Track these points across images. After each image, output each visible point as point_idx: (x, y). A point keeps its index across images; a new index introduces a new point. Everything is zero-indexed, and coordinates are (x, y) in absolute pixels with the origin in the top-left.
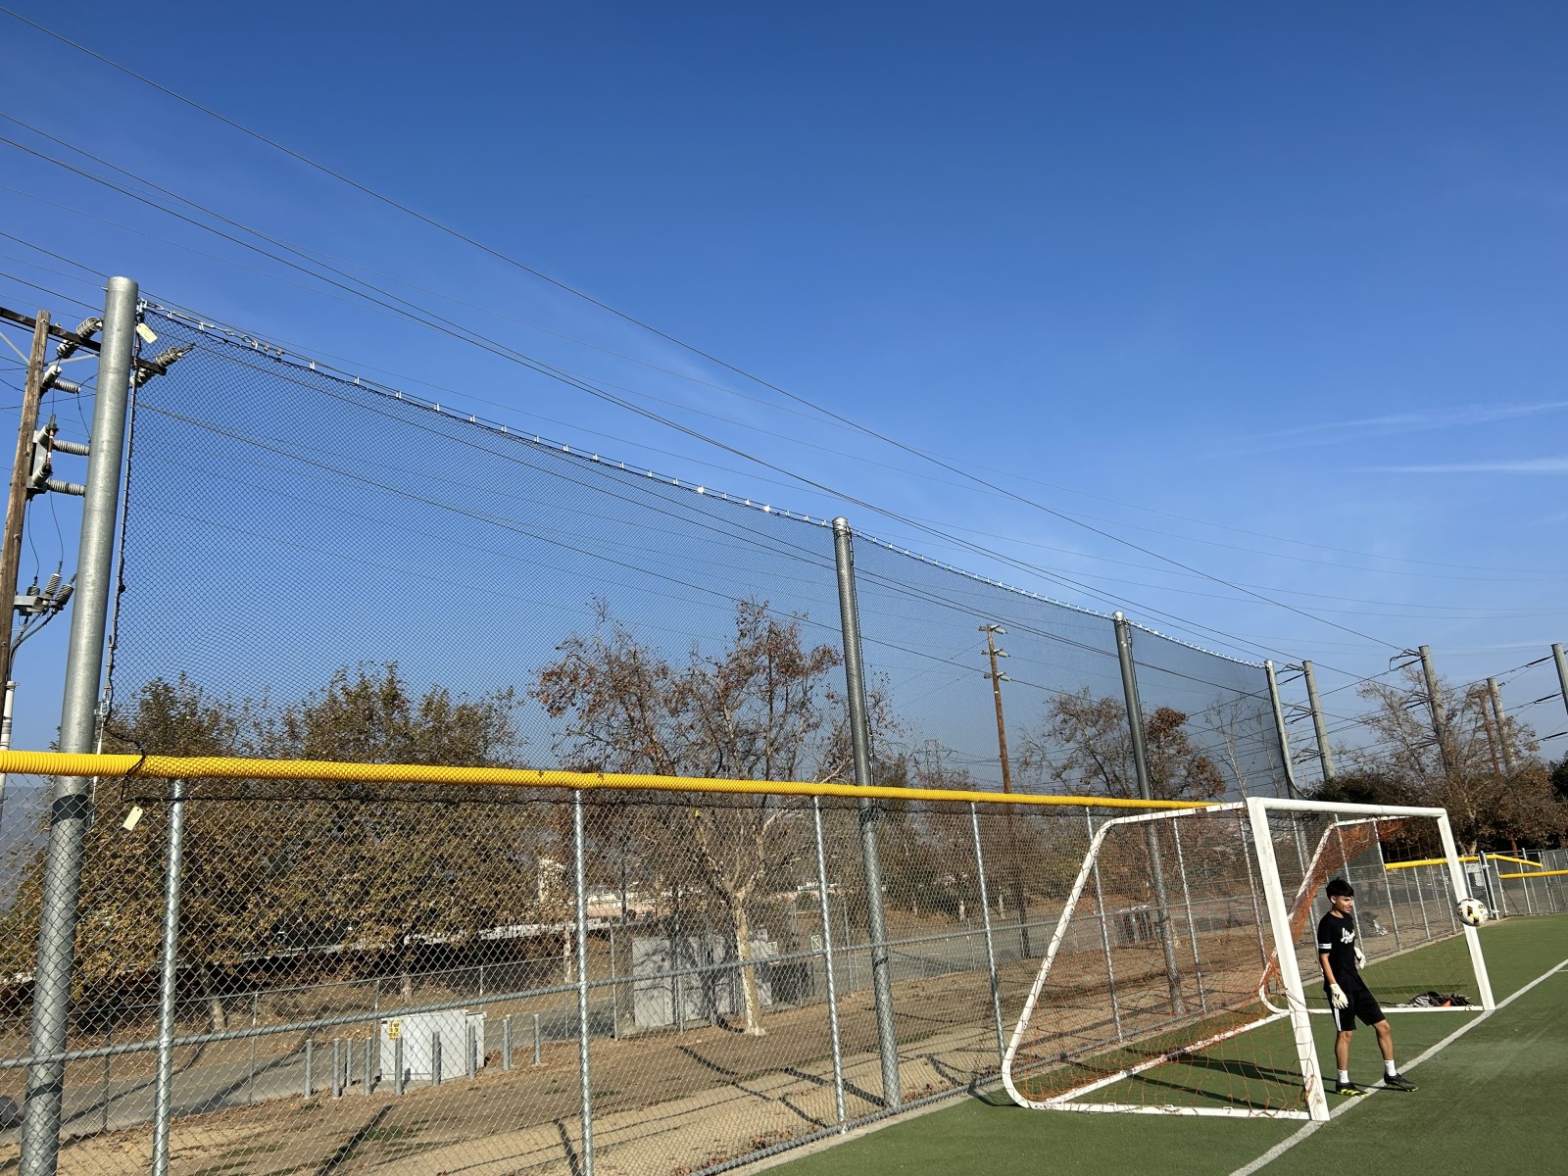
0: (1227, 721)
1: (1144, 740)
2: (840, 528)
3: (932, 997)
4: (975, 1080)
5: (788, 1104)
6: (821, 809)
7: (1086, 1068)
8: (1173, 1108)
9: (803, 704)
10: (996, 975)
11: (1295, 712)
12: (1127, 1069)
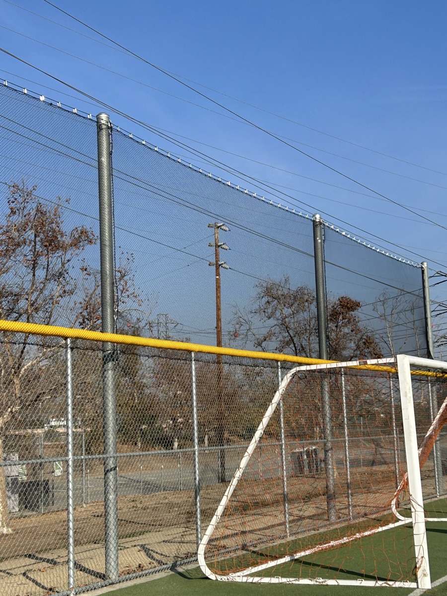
0: (388, 311)
1: (327, 320)
2: (103, 122)
3: (148, 508)
4: (176, 562)
5: (27, 577)
6: (72, 349)
7: (262, 555)
8: (321, 580)
9: (61, 274)
10: (199, 484)
11: (439, 308)
12: (291, 555)
